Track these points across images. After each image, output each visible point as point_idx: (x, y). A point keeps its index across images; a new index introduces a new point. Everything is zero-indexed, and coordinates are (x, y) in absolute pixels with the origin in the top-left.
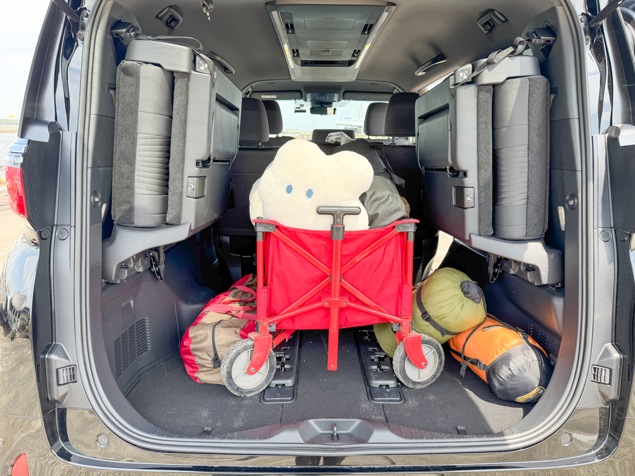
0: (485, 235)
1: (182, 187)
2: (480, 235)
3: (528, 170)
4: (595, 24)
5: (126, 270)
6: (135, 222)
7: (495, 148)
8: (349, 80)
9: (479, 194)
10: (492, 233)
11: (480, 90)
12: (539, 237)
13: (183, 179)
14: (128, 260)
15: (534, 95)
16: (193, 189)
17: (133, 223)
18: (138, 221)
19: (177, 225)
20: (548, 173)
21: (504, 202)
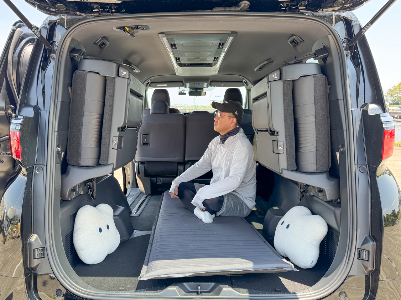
0: (291, 169)
1: (109, 143)
2: (288, 170)
3: (316, 130)
4: (351, 44)
5: (74, 193)
6: (81, 163)
7: (296, 117)
8: (213, 74)
9: (286, 145)
10: (296, 168)
11: (284, 83)
12: (325, 171)
13: (110, 138)
14: (76, 186)
15: (317, 86)
16: (116, 144)
17: (80, 164)
18: (83, 163)
19: (106, 165)
20: (330, 132)
21: (303, 150)
